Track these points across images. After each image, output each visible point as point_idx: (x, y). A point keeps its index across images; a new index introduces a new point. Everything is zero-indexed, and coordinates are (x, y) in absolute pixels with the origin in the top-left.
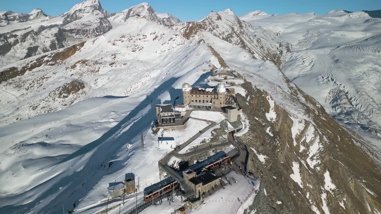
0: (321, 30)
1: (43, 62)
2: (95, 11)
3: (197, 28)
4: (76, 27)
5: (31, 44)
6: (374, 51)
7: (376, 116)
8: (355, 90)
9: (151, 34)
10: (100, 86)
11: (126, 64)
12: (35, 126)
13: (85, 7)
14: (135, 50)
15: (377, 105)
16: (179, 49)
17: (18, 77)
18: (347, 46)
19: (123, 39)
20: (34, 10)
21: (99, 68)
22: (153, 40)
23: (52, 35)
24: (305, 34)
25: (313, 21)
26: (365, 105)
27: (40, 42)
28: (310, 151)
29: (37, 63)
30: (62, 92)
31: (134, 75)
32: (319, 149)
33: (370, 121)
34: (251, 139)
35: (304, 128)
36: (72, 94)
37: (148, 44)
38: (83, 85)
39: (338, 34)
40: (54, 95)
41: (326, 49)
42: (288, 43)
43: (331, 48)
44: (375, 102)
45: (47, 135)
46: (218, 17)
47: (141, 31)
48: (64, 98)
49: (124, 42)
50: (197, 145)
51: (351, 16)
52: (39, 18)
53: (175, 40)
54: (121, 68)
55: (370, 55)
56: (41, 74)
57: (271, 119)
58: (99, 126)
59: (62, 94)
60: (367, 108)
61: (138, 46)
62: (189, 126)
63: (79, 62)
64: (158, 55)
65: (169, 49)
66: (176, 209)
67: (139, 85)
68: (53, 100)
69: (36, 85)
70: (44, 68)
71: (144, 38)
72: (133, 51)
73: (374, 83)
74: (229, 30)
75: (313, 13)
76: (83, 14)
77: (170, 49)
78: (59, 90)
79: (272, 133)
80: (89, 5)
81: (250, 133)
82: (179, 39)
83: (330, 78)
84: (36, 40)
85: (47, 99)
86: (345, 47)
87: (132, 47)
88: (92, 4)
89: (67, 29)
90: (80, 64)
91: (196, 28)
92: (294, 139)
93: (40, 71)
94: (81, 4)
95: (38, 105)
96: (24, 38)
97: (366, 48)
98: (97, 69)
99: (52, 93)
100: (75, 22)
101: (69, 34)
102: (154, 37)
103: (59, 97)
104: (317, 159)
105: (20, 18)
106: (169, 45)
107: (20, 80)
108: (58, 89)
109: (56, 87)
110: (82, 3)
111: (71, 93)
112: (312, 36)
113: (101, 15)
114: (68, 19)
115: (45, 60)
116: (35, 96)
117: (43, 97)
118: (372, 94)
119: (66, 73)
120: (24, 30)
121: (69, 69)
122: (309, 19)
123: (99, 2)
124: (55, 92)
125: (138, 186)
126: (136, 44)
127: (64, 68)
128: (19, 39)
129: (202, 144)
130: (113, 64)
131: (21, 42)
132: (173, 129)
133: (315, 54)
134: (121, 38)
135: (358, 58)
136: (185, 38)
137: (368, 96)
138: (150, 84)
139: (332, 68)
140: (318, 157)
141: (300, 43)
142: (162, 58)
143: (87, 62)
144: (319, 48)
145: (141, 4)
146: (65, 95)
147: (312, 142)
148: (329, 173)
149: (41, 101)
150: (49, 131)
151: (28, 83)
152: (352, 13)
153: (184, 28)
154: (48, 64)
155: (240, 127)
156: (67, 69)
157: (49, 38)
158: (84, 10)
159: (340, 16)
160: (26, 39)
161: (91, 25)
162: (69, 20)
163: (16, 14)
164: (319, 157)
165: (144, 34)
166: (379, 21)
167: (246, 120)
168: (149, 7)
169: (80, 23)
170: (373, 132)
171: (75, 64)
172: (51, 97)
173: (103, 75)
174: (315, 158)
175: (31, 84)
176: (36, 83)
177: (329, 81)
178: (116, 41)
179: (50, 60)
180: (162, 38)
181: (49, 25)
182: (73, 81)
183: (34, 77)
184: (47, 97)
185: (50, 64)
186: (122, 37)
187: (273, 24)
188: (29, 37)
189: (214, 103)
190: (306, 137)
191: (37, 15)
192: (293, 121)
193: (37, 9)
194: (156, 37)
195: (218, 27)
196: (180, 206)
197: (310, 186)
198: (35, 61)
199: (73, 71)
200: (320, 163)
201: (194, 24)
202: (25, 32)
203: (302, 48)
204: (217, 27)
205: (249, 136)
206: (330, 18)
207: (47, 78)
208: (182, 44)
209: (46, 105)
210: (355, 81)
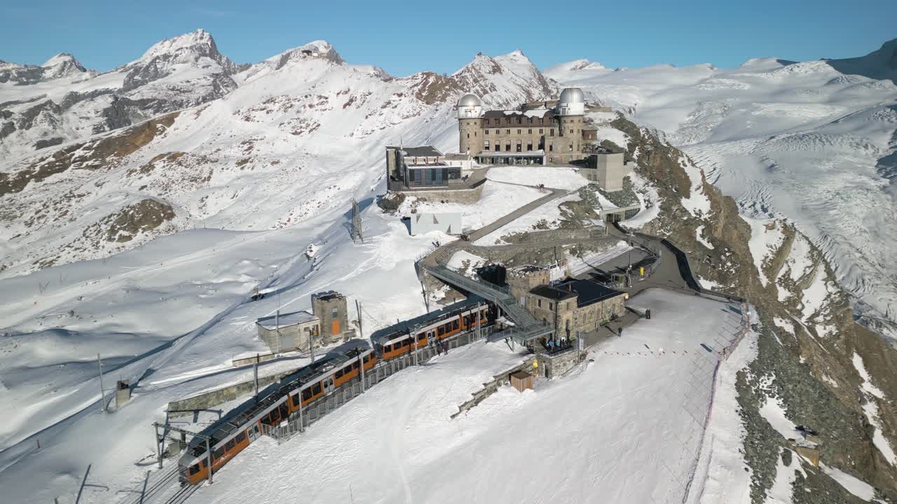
0: (730, 101)
1: (72, 160)
2: (202, 58)
3: (447, 87)
4: (155, 95)
5: (45, 134)
6: (855, 145)
7: (872, 291)
8: (819, 232)
9: (338, 94)
10: (213, 214)
11: (277, 162)
12: (41, 292)
13: (178, 50)
14: (299, 131)
15: (873, 265)
16: (406, 127)
17: (7, 196)
18: (794, 134)
19: (270, 106)
20: (55, 58)
21: (211, 173)
22: (345, 107)
23: (98, 112)
24: (693, 109)
25: (711, 83)
26: (845, 267)
27: (66, 130)
28: (804, 301)
29: (57, 164)
30: (118, 227)
31: (298, 185)
32: (829, 296)
33: (859, 303)
34: (669, 236)
35: (782, 240)
36: (143, 233)
37: (331, 116)
38: (169, 212)
39: (770, 109)
40: (97, 234)
41: (745, 143)
42: (656, 130)
43: (755, 141)
44: (866, 259)
45: (72, 312)
46: (493, 67)
47: (313, 87)
48: (122, 242)
49: (274, 113)
50: (526, 232)
51: (796, 70)
52: (67, 75)
53: (396, 106)
54: (265, 171)
55: (847, 154)
56: (66, 188)
57: (696, 214)
58: (210, 292)
59: (117, 232)
60: (848, 275)
61: (306, 123)
62: (489, 195)
63: (161, 156)
64: (354, 141)
65: (382, 127)
66: (501, 373)
67: (312, 208)
68: (94, 246)
69: (52, 212)
70: (74, 175)
71: (322, 103)
72: (295, 133)
73: (861, 216)
74: (519, 96)
75: (709, 65)
76: (174, 67)
77: (384, 128)
78: (110, 223)
79: (708, 242)
80: (188, 46)
81: (664, 219)
82: (407, 104)
83: (758, 207)
84: (58, 124)
85: (77, 244)
86: (788, 138)
87: (292, 125)
88: (194, 44)
89: (132, 98)
90: (164, 161)
91: (444, 87)
92: (760, 270)
93: (62, 182)
94: (167, 43)
95: (55, 258)
96: (28, 119)
97: (835, 139)
98: (206, 175)
99: (91, 228)
100: (152, 83)
101: (139, 112)
102: (346, 101)
103: (110, 239)
104: (827, 323)
105: (20, 74)
106: (383, 117)
107: (13, 202)
108: (106, 220)
109: (101, 216)
110: (172, 40)
111: (140, 230)
112: (710, 114)
113: (216, 68)
114: (137, 77)
115: (77, 155)
116: (49, 238)
117: (69, 238)
118: (859, 241)
119: (129, 184)
120: (29, 102)
121: (135, 173)
122: (700, 77)
123: (211, 38)
124: (100, 226)
125: (359, 322)
126: (302, 117)
127: (125, 171)
128: (15, 122)
129: (537, 230)
130: (245, 161)
131: (21, 128)
132: (445, 200)
133: (719, 153)
134: (264, 103)
135: (820, 161)
136: (420, 102)
137: (851, 245)
138: (339, 204)
139: (761, 183)
140: (828, 318)
141: (683, 129)
142: (367, 147)
143: (180, 159)
144: (730, 140)
145: (311, 44)
146: (126, 233)
147: (807, 279)
148: (861, 359)
149: (62, 249)
150: (81, 302)
151: (31, 209)
152: (797, 64)
153: (417, 85)
154: (83, 166)
155: (634, 206)
156: (130, 174)
157: (88, 118)
158: (176, 56)
159: (772, 71)
160: (33, 123)
161: (191, 91)
162: (140, 78)
163: (10, 67)
164: (832, 318)
165: (323, 95)
166: (859, 80)
167: (647, 188)
168: (330, 51)
169: (164, 87)
170: (872, 325)
171: (150, 163)
172: (88, 239)
173: (220, 188)
174: (820, 319)
175: (40, 211)
176: (51, 209)
177: (756, 211)
178: (253, 110)
179: (90, 156)
180: (364, 101)
181: (90, 90)
182: (146, 200)
183: (49, 196)
184: (79, 240)
185: (87, 167)
186: (268, 101)
187: (619, 88)
188: (40, 117)
189: (551, 147)
190: (789, 266)
191: (63, 70)
192: (749, 226)
193: (63, 54)
194: (351, 101)
195: (495, 90)
196: (510, 365)
197: (831, 381)
198: (51, 159)
199: (146, 179)
200: (834, 334)
201: (438, 78)
202: (32, 105)
203: (689, 141)
204: (493, 88)
205: (661, 227)
206: (746, 75)
207: (80, 196)
208: (414, 115)
209: (76, 258)
210: (817, 213)
